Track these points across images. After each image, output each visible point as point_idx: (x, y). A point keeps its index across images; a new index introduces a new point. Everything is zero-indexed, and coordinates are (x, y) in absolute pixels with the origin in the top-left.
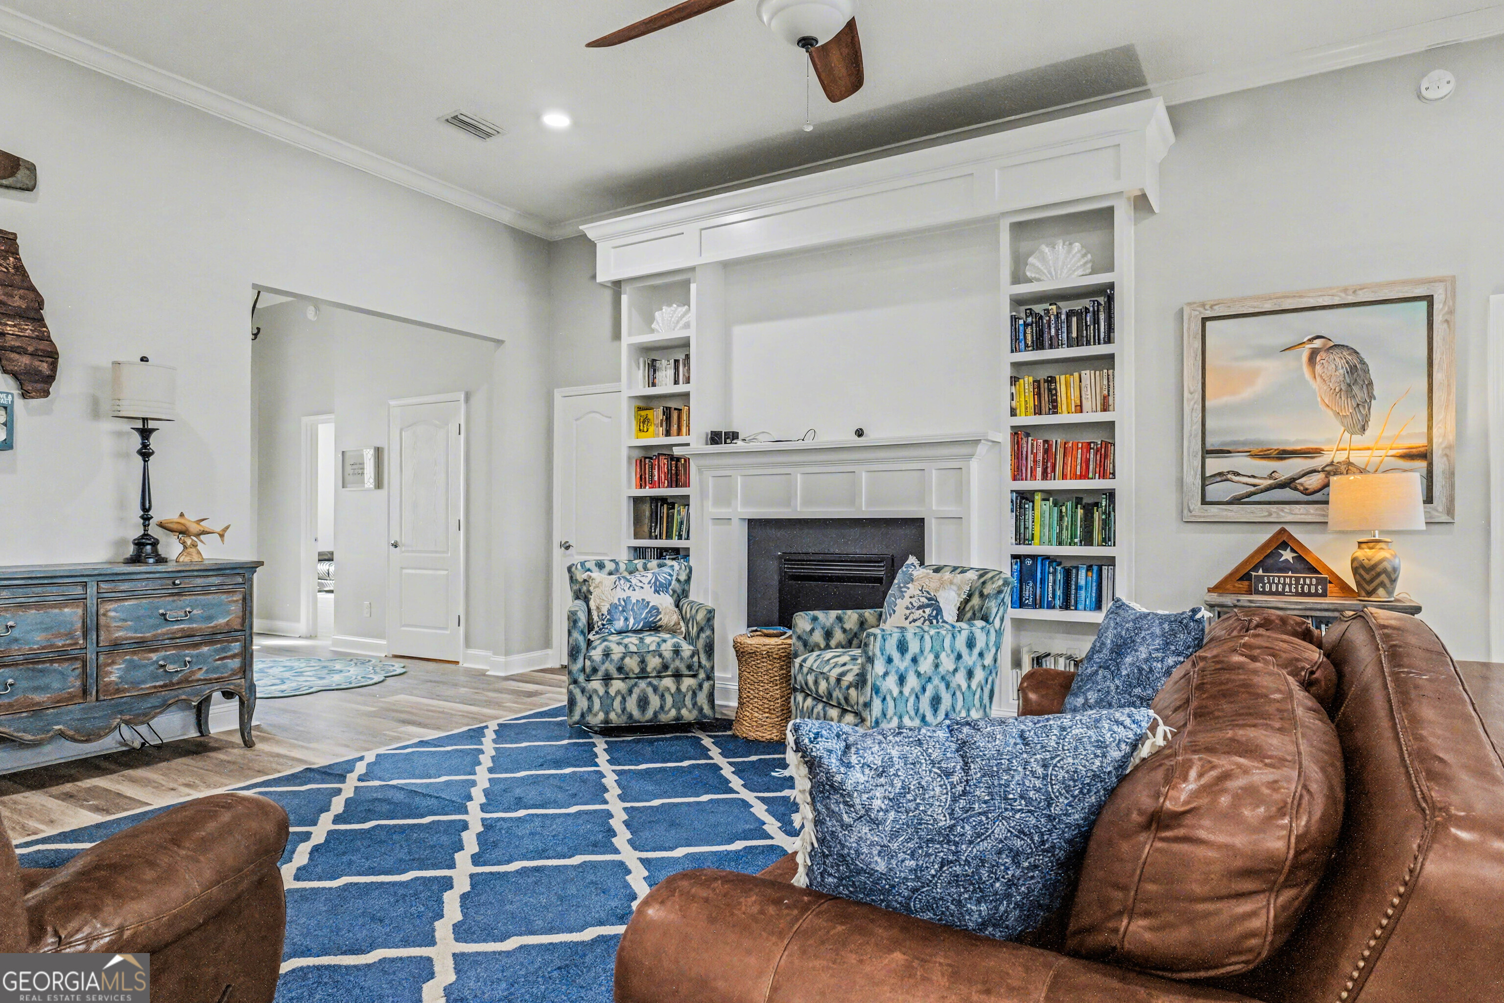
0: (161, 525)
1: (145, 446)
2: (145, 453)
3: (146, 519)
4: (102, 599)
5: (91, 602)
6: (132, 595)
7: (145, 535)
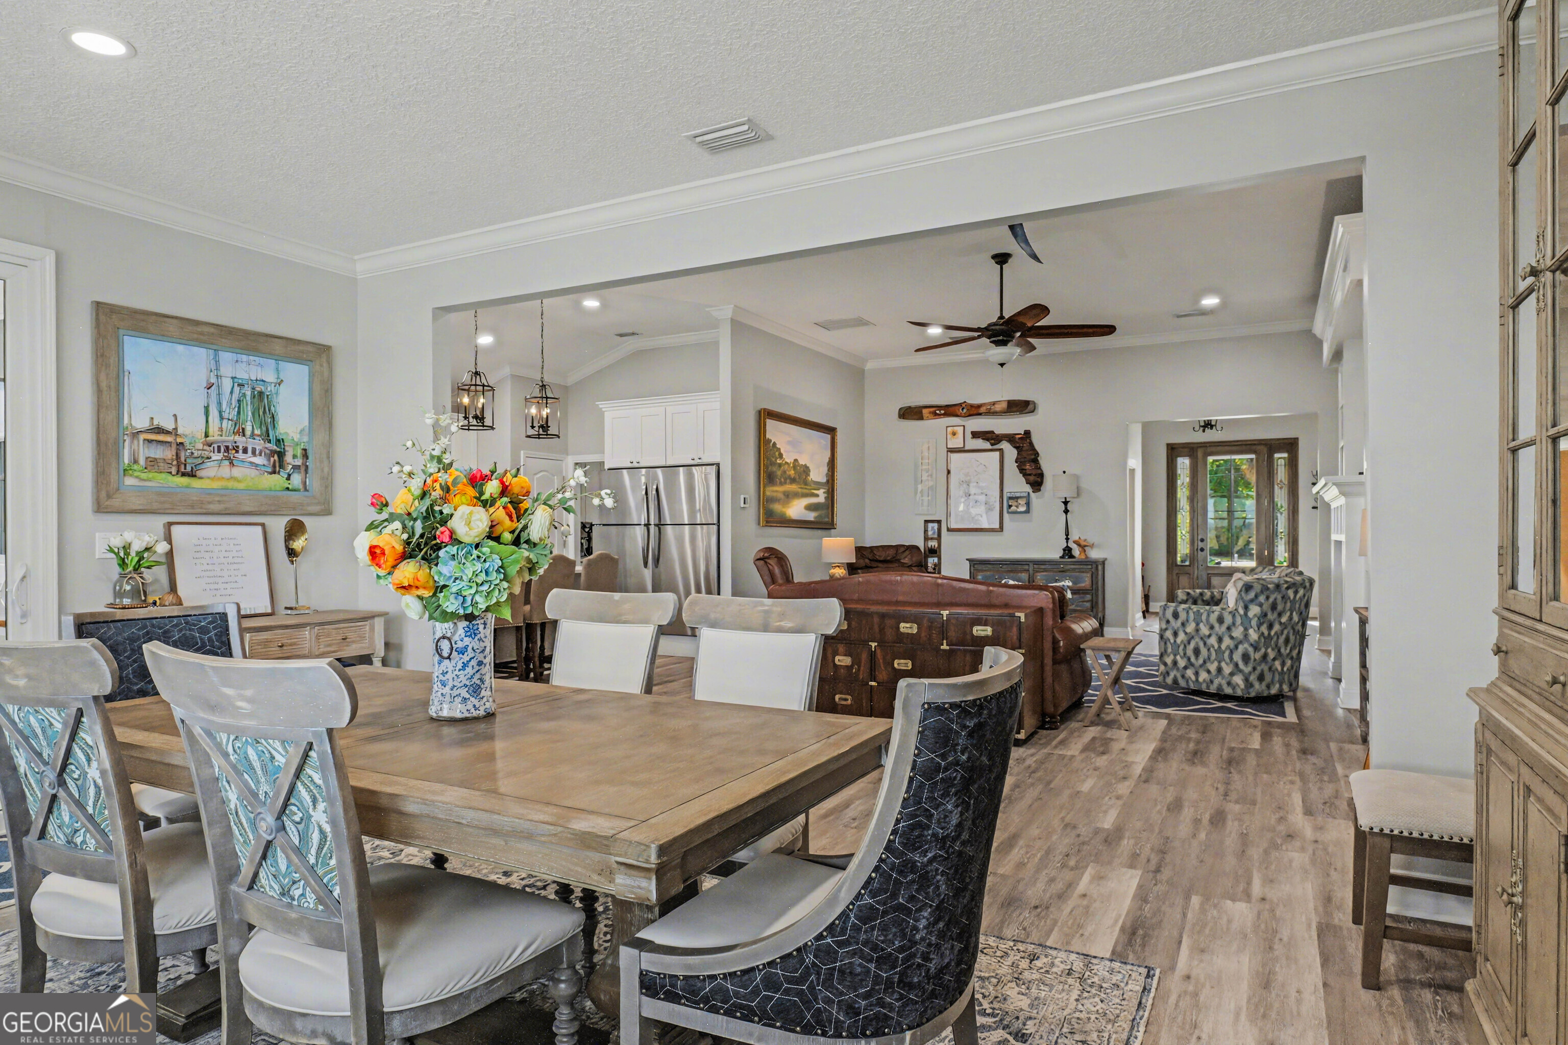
0: (1075, 542)
1: (1066, 508)
2: (1066, 511)
3: (1067, 539)
4: (1036, 571)
5: (1031, 572)
6: (1045, 570)
7: (1067, 546)
